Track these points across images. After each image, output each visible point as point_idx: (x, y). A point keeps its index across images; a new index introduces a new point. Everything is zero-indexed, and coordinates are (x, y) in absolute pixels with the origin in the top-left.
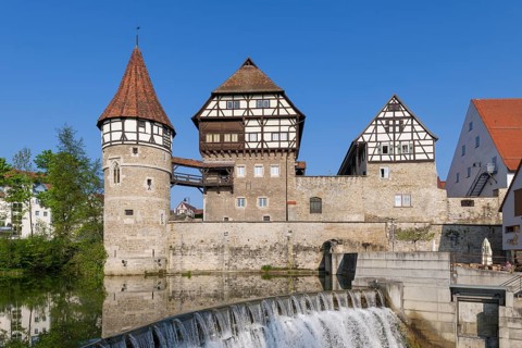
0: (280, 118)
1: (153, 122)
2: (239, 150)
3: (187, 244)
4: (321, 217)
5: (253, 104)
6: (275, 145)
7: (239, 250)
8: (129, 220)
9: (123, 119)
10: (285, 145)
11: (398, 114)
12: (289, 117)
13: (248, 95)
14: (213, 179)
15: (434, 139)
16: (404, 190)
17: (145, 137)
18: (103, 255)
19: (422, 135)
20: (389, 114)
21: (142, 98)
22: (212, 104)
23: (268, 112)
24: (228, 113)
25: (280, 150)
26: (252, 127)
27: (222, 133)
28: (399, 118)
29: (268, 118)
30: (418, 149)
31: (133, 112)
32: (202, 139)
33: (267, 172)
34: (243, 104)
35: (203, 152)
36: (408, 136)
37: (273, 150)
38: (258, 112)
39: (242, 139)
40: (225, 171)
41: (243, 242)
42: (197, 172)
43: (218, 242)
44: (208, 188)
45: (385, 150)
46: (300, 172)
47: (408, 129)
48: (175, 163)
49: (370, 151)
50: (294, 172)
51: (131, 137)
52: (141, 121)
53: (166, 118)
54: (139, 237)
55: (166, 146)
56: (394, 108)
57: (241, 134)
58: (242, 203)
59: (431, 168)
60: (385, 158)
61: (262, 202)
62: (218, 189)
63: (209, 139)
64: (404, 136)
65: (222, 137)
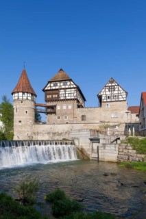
0: (71, 88)
1: (27, 93)
2: (58, 100)
3: (39, 131)
4: (86, 122)
5: (62, 84)
6: (69, 98)
7: (55, 133)
8: (20, 124)
9: (18, 92)
10: (73, 98)
11: (113, 84)
12: (74, 88)
13: (60, 81)
14: (49, 110)
15: (127, 93)
16: (115, 112)
17: (25, 98)
18: (13, 135)
19: (122, 91)
20: (110, 85)
21: (25, 85)
22: (49, 85)
23: (67, 87)
24: (54, 88)
25: (71, 99)
26: (62, 92)
27: (52, 94)
28: (114, 86)
29: (67, 89)
30: (120, 97)
31: (21, 90)
32: (46, 97)
33: (67, 107)
34: (59, 84)
35: (46, 101)
36: (117, 92)
37: (69, 100)
38: (63, 87)
39: (59, 97)
40: (53, 107)
41: (56, 131)
42: (44, 108)
43: (49, 131)
44: (48, 113)
45: (109, 97)
46: (79, 107)
47: (117, 89)
48: (36, 106)
49: (103, 98)
50: (76, 106)
51: (21, 98)
52: (23, 93)
53: (32, 90)
54: (23, 129)
55: (33, 100)
56: (112, 82)
57: (58, 94)
58: (59, 118)
59: (125, 103)
60: (109, 100)
61: (66, 117)
62: (51, 113)
63: (48, 97)
64: (115, 92)
65: (52, 96)
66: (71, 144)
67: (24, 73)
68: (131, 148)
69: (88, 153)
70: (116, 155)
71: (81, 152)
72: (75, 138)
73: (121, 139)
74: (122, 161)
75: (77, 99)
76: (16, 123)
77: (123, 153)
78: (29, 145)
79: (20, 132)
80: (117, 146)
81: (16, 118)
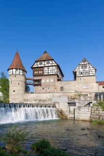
0: (53, 66)
1: (19, 69)
2: (43, 75)
3: (29, 99)
4: (64, 92)
5: (46, 63)
6: (51, 73)
7: (40, 100)
8: (14, 93)
9: (12, 69)
10: (54, 73)
11: (85, 63)
12: (55, 66)
13: (44, 61)
14: (36, 83)
15: (96, 70)
16: (86, 84)
17: (18, 73)
19: (92, 69)
20: (83, 63)
21: (17, 63)
22: (36, 64)
23: (50, 65)
24: (40, 66)
25: (53, 75)
26: (46, 69)
27: (38, 71)
28: (86, 64)
29: (50, 66)
30: (91, 73)
31: (15, 67)
32: (34, 73)
33: (50, 81)
34: (43, 63)
35: (34, 76)
36: (88, 69)
37: (51, 75)
38: (47, 65)
39: (43, 73)
40: (39, 81)
41: (41, 98)
42: (32, 81)
43: (36, 99)
44: (35, 85)
45: (82, 73)
46: (58, 80)
47: (88, 67)
48: (26, 79)
49: (77, 74)
50: (56, 80)
51: (14, 73)
52: (17, 69)
53: (23, 67)
54: (16, 97)
55: (24, 75)
56: (84, 61)
57: (43, 71)
58: (43, 89)
59: (94, 77)
60: (81, 75)
61: (49, 88)
62: (37, 85)
63: (35, 73)
64: (87, 69)
65: (38, 72)
66: (53, 107)
67: (17, 54)
68: (101, 110)
69: (66, 114)
70: (89, 115)
71: (60, 113)
72: (56, 102)
73: (93, 102)
74: (94, 120)
75: (57, 75)
76: (11, 92)
77: (95, 114)
78: (20, 107)
79: (14, 99)
80: (90, 108)
81: (11, 88)
